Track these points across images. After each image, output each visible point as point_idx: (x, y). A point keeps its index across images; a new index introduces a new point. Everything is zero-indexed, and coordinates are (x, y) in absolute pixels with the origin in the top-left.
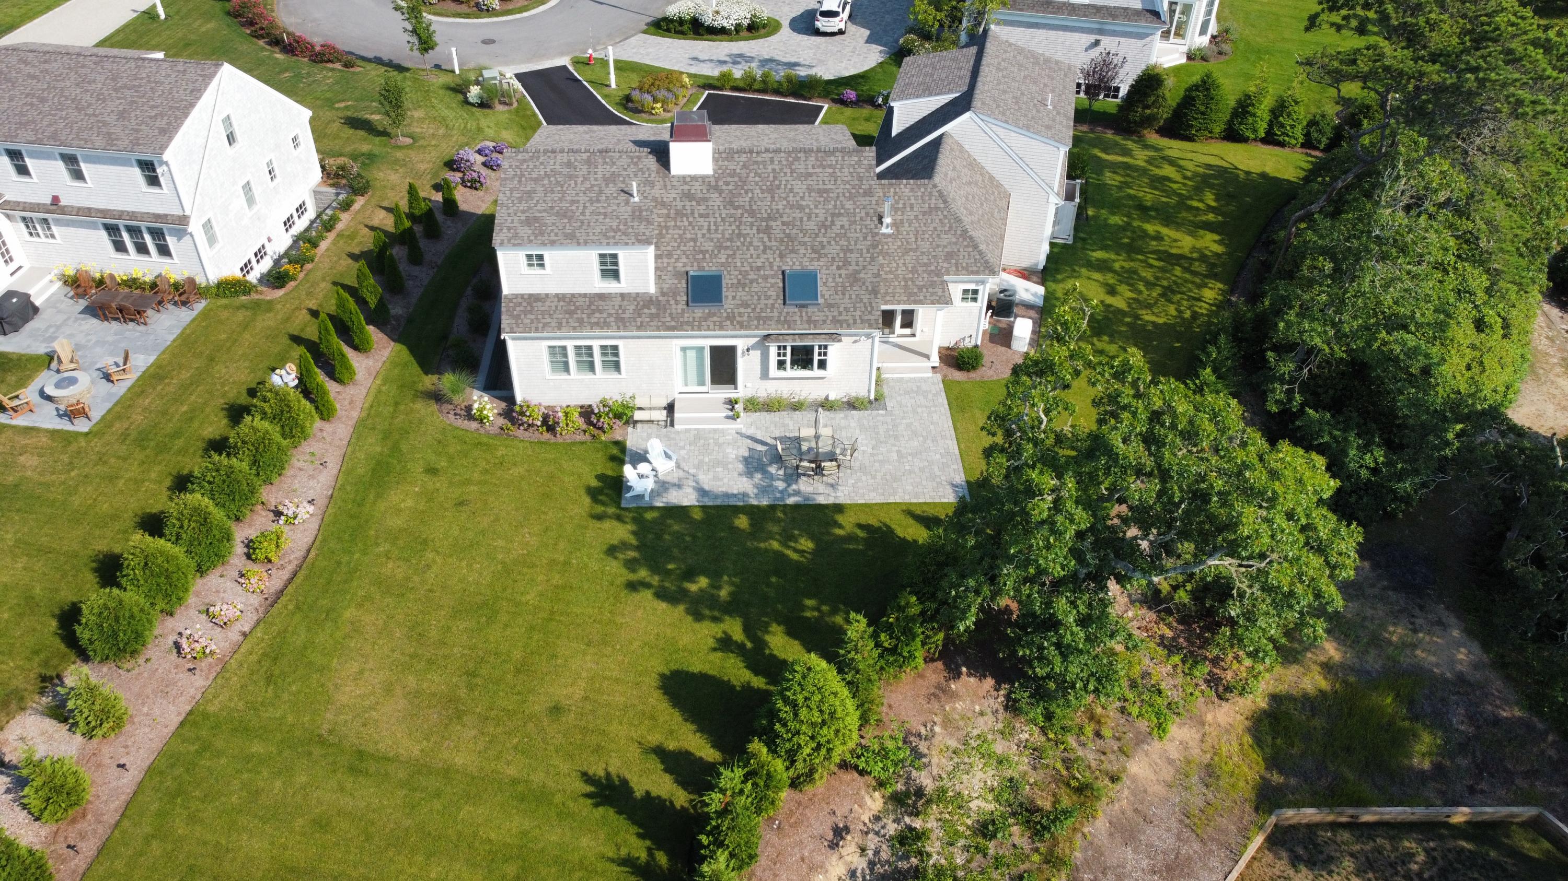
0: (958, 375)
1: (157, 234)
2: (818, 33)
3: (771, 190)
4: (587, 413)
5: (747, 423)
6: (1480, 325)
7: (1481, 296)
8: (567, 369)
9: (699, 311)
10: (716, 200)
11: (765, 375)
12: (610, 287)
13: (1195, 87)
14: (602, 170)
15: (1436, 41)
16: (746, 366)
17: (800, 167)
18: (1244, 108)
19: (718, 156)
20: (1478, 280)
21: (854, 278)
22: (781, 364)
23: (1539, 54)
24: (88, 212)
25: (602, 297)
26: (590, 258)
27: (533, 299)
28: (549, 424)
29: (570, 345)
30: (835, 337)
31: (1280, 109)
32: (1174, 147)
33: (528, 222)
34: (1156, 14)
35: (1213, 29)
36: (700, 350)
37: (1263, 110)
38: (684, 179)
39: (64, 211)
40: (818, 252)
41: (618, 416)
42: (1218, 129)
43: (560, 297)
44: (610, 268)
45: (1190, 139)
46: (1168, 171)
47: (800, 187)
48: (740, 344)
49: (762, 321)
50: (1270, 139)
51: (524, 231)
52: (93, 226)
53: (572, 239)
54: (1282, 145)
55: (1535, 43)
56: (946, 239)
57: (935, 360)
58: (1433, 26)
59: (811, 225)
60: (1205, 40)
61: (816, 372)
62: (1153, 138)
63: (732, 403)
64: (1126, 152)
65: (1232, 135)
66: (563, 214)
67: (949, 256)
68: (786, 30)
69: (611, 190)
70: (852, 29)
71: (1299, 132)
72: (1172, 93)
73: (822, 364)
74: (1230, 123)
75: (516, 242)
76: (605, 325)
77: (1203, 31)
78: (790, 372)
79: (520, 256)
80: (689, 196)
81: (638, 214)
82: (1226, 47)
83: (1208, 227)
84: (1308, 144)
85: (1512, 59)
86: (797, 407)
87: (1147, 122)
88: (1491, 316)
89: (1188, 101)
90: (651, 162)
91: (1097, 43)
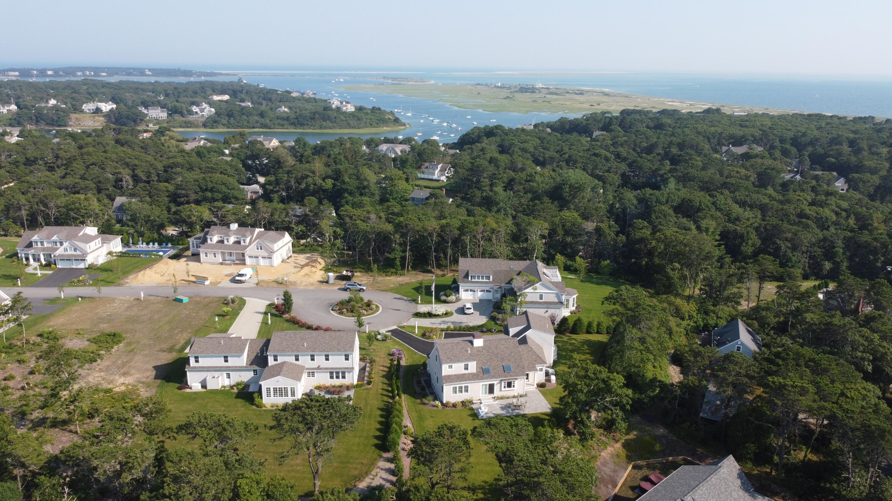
0: (541, 389)
1: (344, 373)
2: (466, 314)
3: (496, 348)
4: (463, 402)
5: (497, 402)
6: (654, 367)
7: (653, 361)
8: (456, 393)
9: (486, 376)
10: (485, 351)
11: (501, 390)
12: (466, 372)
13: (576, 321)
14: (460, 347)
15: (629, 306)
16: (496, 388)
17: (502, 343)
18: (590, 325)
19: (485, 342)
20: (651, 357)
21: (518, 366)
22: (505, 387)
23: (649, 308)
24: (325, 369)
25: (464, 374)
26: (462, 365)
27: (449, 376)
28: (454, 406)
29: (458, 386)
30: (516, 379)
31: (599, 325)
32: (574, 336)
33: (448, 358)
34: (562, 303)
35: (575, 305)
36: (486, 385)
37: (595, 325)
38: (477, 347)
39: (321, 369)
40: (509, 361)
41: (470, 402)
42: (584, 331)
43: (455, 375)
44: (466, 368)
45: (578, 334)
46: (573, 341)
47: (502, 347)
48: (495, 383)
49: (500, 377)
50: (598, 333)
51: (448, 360)
52: (327, 372)
53: (459, 361)
54: (601, 334)
55: (648, 305)
56: (534, 357)
57: (536, 386)
58: (628, 303)
59: (507, 355)
60: (574, 308)
61: (512, 388)
62: (568, 334)
63: (494, 398)
64: (562, 338)
65: (588, 332)
66: (455, 356)
67: (535, 361)
68: (455, 314)
69: (463, 350)
70: (475, 312)
71: (605, 330)
72: (571, 323)
73: (514, 386)
74: (587, 329)
75: (447, 362)
76: (466, 380)
77: (573, 306)
78: (507, 389)
79: (447, 365)
80: (478, 351)
81: (471, 354)
82: (580, 310)
83: (588, 353)
84: (608, 333)
85: (644, 309)
86: (508, 398)
87: (565, 330)
88: (656, 364)
89: (575, 324)
90: (469, 344)
91: (547, 311)
